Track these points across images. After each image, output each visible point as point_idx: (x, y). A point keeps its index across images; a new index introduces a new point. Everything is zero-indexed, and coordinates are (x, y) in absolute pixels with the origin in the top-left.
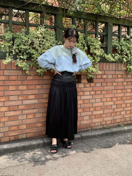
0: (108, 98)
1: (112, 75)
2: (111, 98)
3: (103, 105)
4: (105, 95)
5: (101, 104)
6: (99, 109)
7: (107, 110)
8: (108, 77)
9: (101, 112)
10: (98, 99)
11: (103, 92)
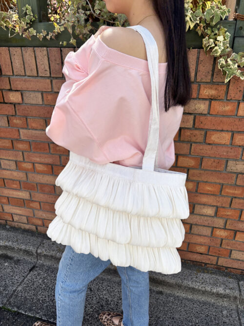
0: (40, 165)
1: (40, 95)
2: (50, 166)
3: (24, 179)
4: (25, 154)
5: (19, 175)
6: (15, 186)
7: (42, 195)
8: (26, 101)
9: (24, 195)
10: (6, 162)
11: (20, 146)
